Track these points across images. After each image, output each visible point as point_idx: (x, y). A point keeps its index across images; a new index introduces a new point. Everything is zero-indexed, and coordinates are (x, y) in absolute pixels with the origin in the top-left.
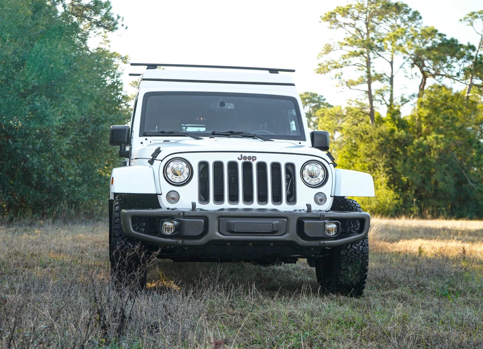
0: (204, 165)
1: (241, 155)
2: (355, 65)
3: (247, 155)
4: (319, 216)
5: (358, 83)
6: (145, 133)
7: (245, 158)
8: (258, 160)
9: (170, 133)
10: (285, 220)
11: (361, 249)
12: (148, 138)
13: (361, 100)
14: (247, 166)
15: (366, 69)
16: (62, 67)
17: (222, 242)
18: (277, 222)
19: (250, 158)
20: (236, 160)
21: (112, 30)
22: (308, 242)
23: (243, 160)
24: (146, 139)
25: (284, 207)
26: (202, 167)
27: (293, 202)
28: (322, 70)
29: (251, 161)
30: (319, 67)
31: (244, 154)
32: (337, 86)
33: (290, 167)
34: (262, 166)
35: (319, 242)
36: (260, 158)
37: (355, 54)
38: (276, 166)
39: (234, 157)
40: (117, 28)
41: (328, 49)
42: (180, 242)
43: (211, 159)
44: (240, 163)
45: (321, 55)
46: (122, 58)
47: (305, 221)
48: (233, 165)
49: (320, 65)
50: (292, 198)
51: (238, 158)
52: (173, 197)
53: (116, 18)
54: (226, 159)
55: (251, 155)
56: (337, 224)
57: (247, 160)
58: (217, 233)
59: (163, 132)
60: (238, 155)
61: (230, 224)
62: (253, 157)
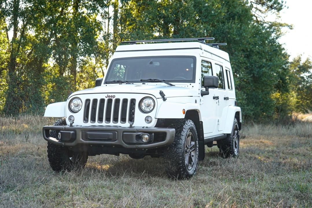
0: (88, 101)
1: (108, 95)
3: (110, 95)
4: (136, 130)
6: (106, 82)
7: (109, 96)
8: (116, 97)
10: (116, 132)
12: (107, 85)
14: (110, 101)
17: (82, 144)
18: (112, 133)
19: (112, 96)
20: (104, 97)
22: (129, 146)
23: (108, 98)
27: (133, 122)
29: (112, 98)
31: (109, 94)
33: (133, 101)
34: (118, 101)
35: (135, 146)
36: (117, 96)
38: (125, 101)
39: (103, 96)
42: (63, 143)
43: (92, 98)
44: (106, 100)
46: (289, 26)
48: (102, 101)
51: (106, 97)
52: (71, 119)
53: (281, 3)
54: (99, 97)
55: (113, 95)
57: (110, 98)
58: (81, 139)
60: (106, 95)
61: (87, 134)
62: (114, 96)
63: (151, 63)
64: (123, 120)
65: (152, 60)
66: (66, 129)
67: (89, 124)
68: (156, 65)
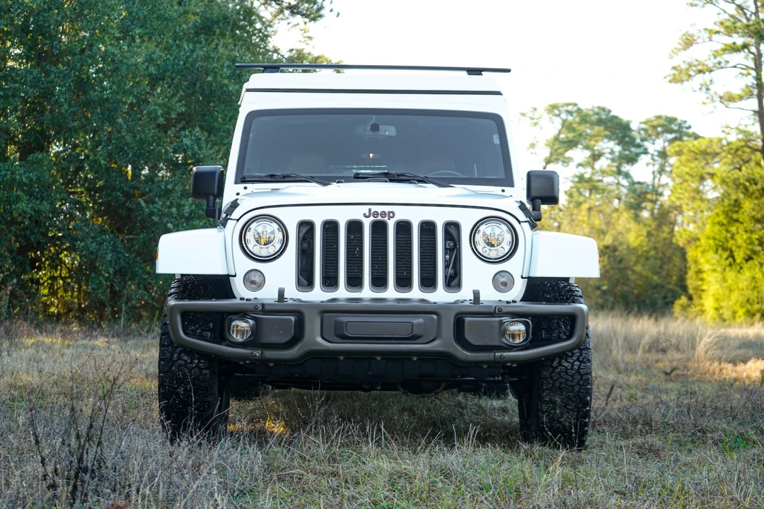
0: (306, 228)
1: (370, 210)
2: (735, 67)
3: (380, 209)
4: (492, 310)
5: (741, 98)
6: (244, 178)
7: (376, 214)
8: (399, 217)
9: (284, 177)
10: (435, 317)
11: (576, 367)
12: (249, 185)
13: (746, 126)
14: (379, 228)
15: (754, 73)
16: (226, 81)
17: (331, 355)
18: (421, 320)
19: (383, 214)
20: (360, 217)
21: (314, 19)
22: (474, 354)
23: (372, 218)
24: (245, 188)
25: (440, 295)
26: (304, 230)
27: (456, 288)
28: (680, 76)
29: (386, 219)
30: (674, 72)
31: (374, 208)
32: (704, 103)
33: (452, 230)
34: (404, 227)
35: (492, 354)
36: (402, 214)
37: (734, 49)
38: (428, 228)
39: (357, 214)
40: (321, 16)
41: (689, 42)
42: (257, 353)
43: (319, 217)
44: (367, 223)
45: (675, 52)
47: (467, 319)
48: (355, 227)
49: (674, 68)
50: (454, 281)
51: (365, 215)
52: (254, 281)
54: (342, 217)
55: (387, 209)
56: (526, 324)
57: (379, 218)
58: (319, 339)
59: (272, 176)
60: (365, 209)
61: (341, 323)
62: (389, 212)
63: (375, 128)
64: (428, 282)
65: (374, 119)
66: (267, 308)
67: (318, 294)
68: (387, 133)
